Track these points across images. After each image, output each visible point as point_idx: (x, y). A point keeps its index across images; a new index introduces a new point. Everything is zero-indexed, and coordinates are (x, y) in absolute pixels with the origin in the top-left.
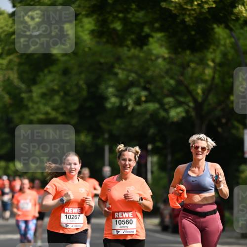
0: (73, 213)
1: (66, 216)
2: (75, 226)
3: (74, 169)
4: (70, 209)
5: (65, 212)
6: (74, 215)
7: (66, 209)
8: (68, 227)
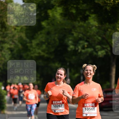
0: (57, 104)
1: (54, 105)
2: (60, 111)
3: (60, 78)
4: (56, 102)
5: (53, 103)
6: (59, 105)
7: (53, 102)
8: (55, 112)
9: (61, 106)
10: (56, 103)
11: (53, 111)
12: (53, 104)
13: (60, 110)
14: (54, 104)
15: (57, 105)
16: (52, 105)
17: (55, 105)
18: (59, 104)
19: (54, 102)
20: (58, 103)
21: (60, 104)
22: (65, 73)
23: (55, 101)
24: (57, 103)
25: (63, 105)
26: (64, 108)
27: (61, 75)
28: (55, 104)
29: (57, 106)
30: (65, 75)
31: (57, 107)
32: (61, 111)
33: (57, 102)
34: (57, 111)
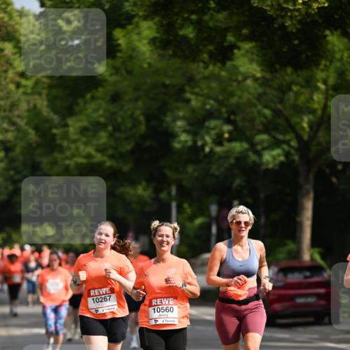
4: (96, 291)
8: (98, 313)
9: (108, 298)
10: (97, 294)
11: (93, 311)
13: (107, 308)
14: (93, 296)
15: (99, 297)
16: (90, 300)
17: (95, 298)
18: (103, 294)
19: (92, 293)
20: (101, 293)
21: (106, 294)
23: (94, 289)
24: (99, 293)
25: (113, 296)
26: (116, 303)
27: (107, 235)
28: (96, 296)
30: (114, 237)
32: (109, 309)
34: (101, 311)
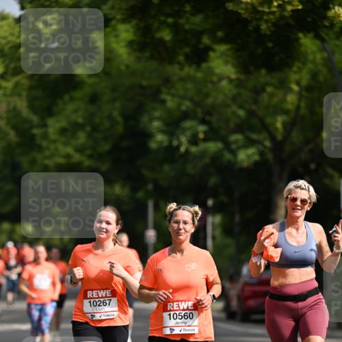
0: (99, 298)
1: (90, 302)
2: (106, 316)
3: (105, 230)
4: (94, 292)
6: (102, 300)
7: (89, 292)
8: (94, 319)
9: (108, 302)
10: (94, 296)
11: (89, 316)
12: (87, 298)
13: (106, 314)
14: (90, 298)
15: (97, 300)
16: (86, 302)
17: (92, 301)
18: (102, 297)
19: (89, 294)
20: (100, 296)
21: (106, 297)
22: (117, 218)
23: (92, 290)
24: (98, 295)
25: (114, 300)
26: (116, 309)
27: (108, 223)
29: (98, 303)
30: (117, 225)
31: (99, 306)
32: (108, 315)
33: (99, 292)
34: (97, 317)
